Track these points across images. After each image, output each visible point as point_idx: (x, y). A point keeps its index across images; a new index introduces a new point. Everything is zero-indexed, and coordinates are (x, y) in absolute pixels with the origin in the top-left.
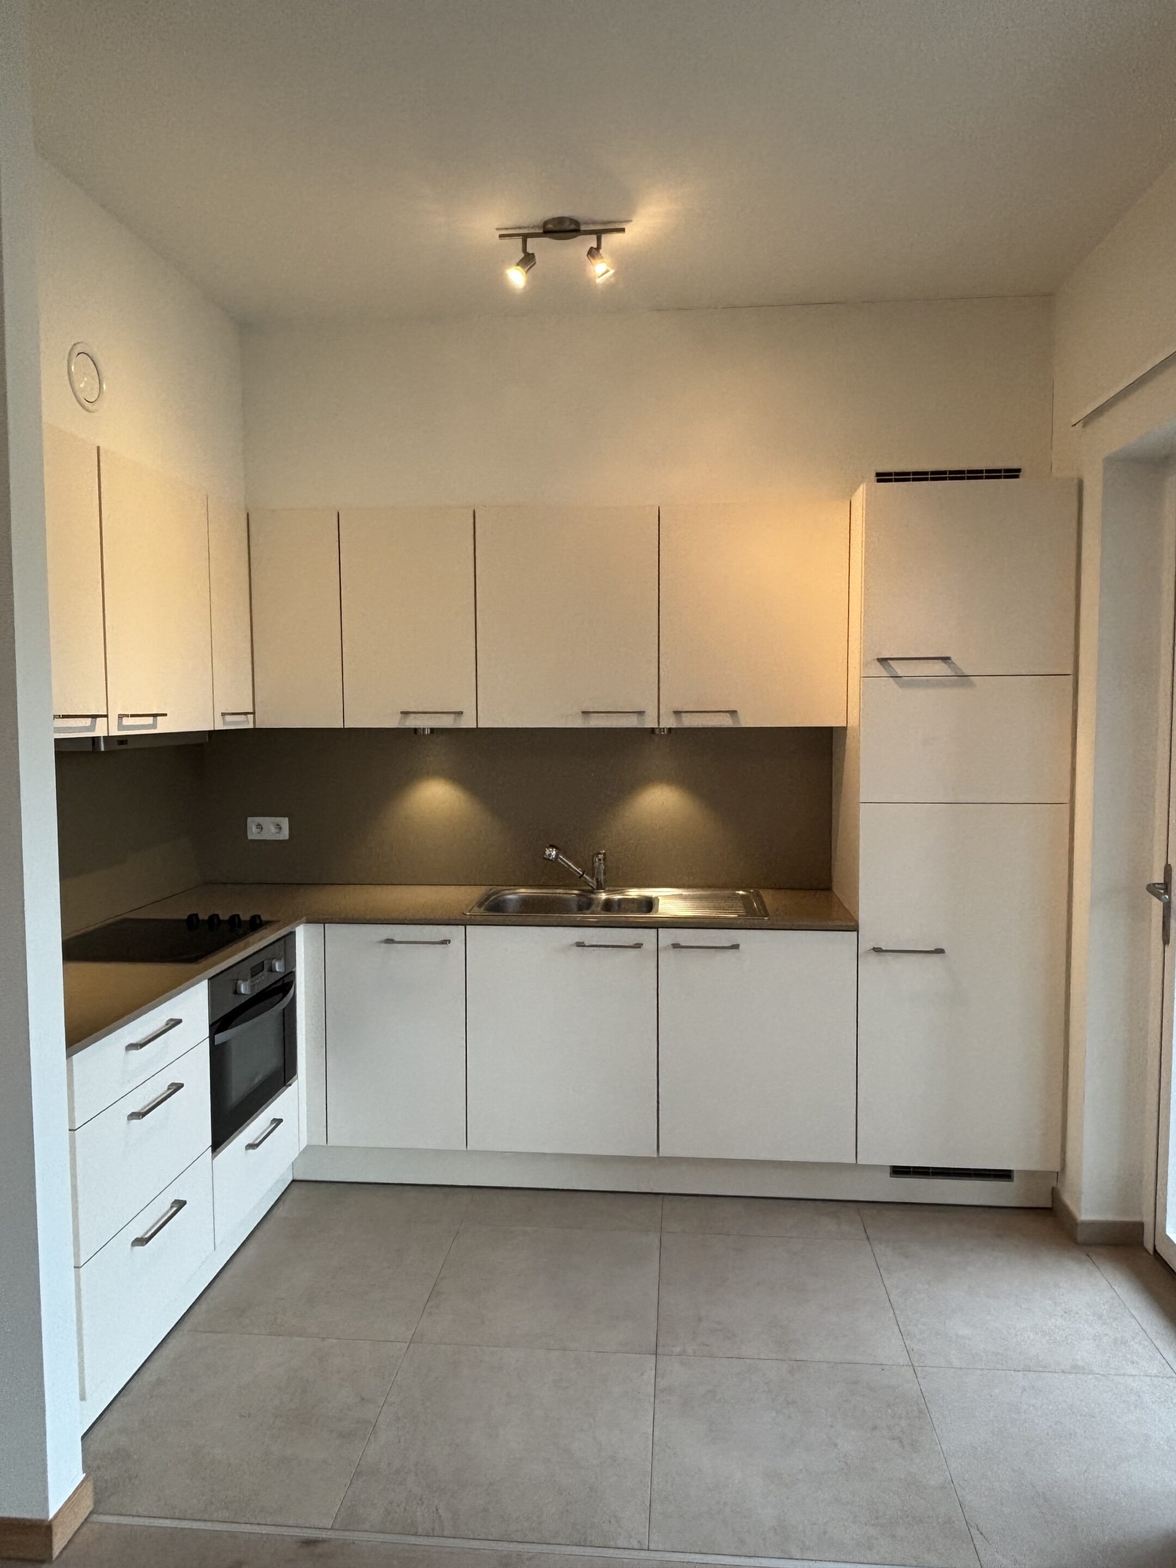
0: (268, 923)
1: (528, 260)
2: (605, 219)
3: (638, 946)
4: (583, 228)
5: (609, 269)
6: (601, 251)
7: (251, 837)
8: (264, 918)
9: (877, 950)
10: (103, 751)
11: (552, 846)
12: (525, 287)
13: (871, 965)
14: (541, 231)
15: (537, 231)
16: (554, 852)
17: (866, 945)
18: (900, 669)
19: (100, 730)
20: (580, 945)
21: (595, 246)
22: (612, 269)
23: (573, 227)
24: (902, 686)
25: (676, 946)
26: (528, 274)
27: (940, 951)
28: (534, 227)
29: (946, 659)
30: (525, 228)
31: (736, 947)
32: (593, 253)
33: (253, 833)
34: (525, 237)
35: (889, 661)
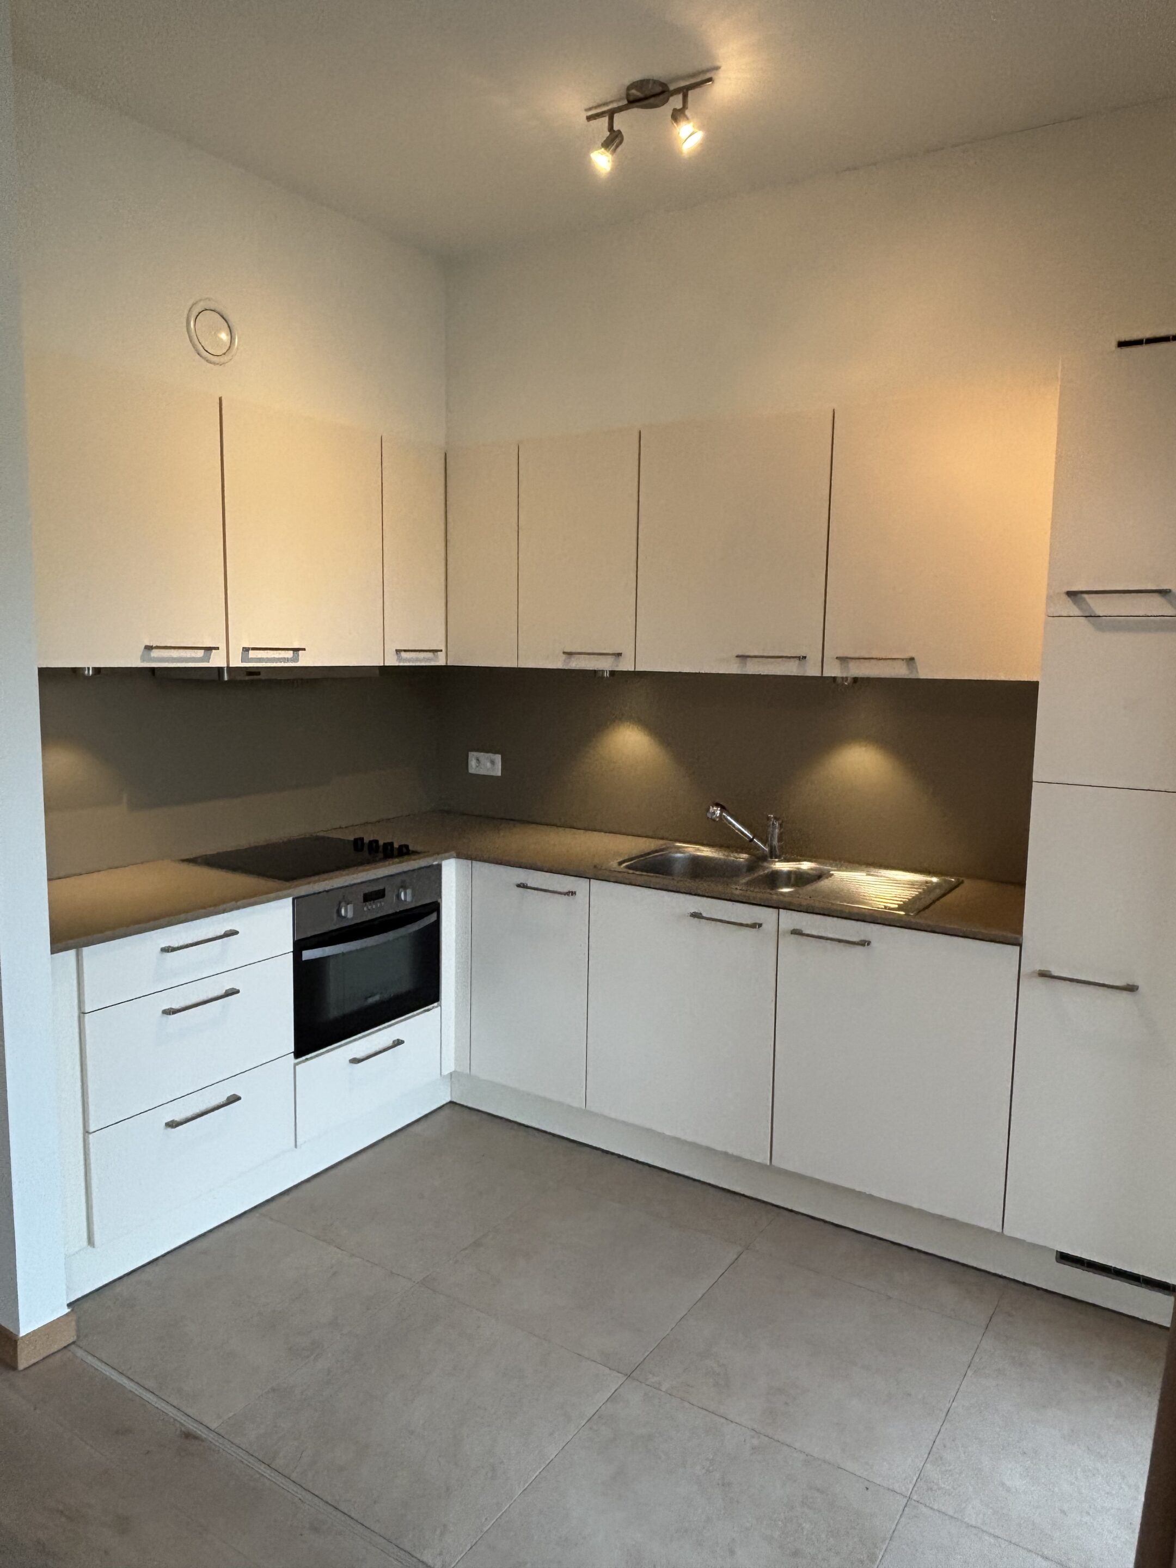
0: (415, 853)
1: (613, 140)
2: (690, 70)
3: (756, 926)
4: (672, 87)
5: (696, 130)
6: (687, 113)
7: (471, 771)
8: (411, 848)
9: (1044, 975)
10: (226, 681)
11: (717, 805)
12: (610, 173)
13: (1034, 991)
14: (625, 102)
15: (621, 104)
16: (719, 812)
17: (1032, 964)
18: (1099, 606)
19: (217, 661)
20: (696, 915)
21: (679, 106)
22: (700, 130)
23: (658, 89)
24: (1100, 628)
25: (796, 932)
26: (614, 156)
27: (1131, 989)
28: (619, 100)
29: (1163, 593)
30: (612, 102)
31: (864, 943)
32: (677, 115)
33: (473, 767)
34: (611, 114)
35: (1085, 596)
